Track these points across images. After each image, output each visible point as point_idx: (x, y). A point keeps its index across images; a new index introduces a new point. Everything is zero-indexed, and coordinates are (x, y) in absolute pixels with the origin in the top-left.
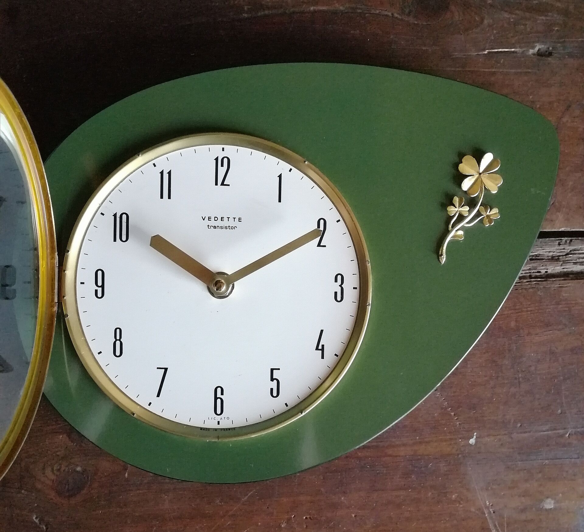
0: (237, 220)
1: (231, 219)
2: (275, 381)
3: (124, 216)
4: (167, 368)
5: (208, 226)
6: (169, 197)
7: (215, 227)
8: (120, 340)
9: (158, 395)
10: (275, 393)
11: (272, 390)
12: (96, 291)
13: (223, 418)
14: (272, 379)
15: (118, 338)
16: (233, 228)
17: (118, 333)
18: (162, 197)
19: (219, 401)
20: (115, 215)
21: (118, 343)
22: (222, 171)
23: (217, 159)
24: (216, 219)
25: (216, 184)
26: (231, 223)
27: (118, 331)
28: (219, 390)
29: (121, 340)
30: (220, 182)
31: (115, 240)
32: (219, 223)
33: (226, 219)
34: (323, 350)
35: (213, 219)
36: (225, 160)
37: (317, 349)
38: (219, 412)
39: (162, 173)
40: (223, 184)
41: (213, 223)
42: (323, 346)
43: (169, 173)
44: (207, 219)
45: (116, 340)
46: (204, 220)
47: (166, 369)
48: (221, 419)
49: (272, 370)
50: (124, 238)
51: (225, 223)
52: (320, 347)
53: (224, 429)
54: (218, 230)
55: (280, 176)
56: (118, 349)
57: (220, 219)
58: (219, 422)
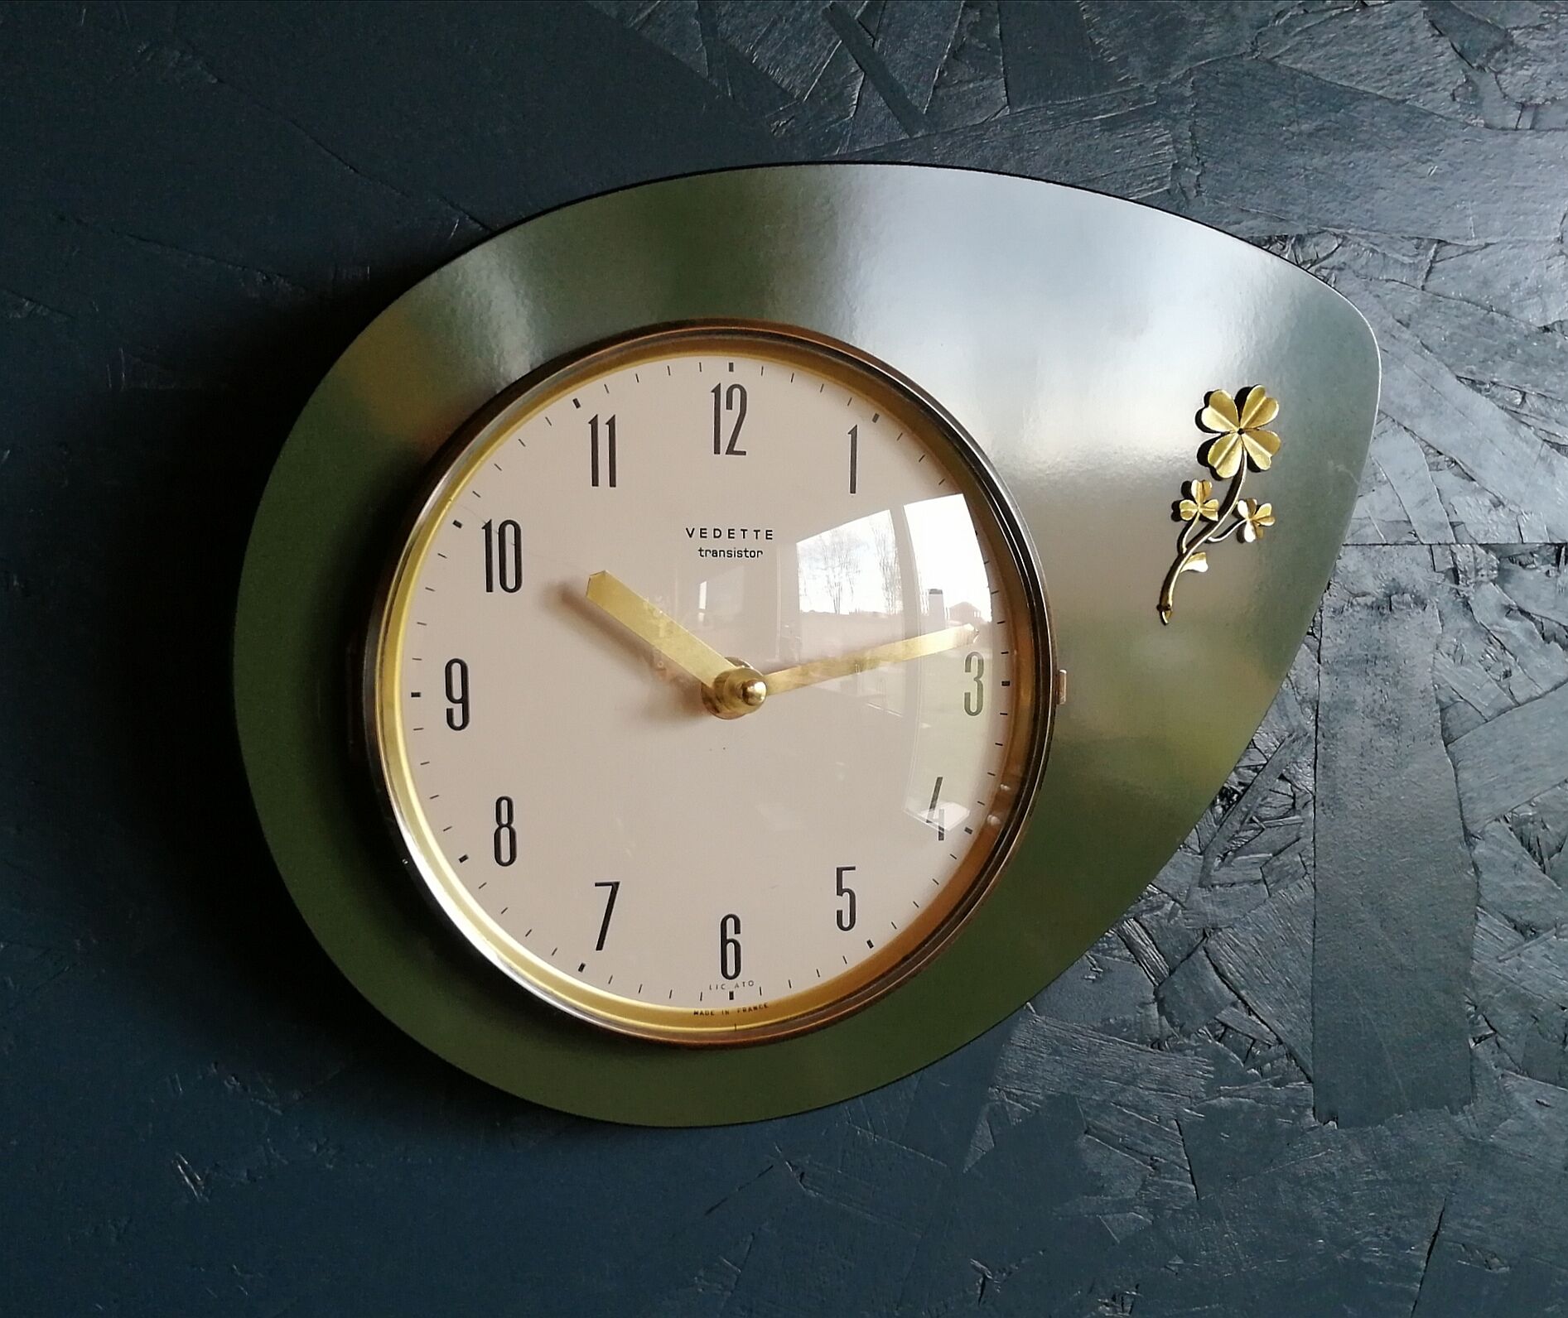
0: (762, 535)
1: (750, 534)
2: (846, 895)
3: (510, 529)
4: (617, 884)
5: (701, 550)
6: (613, 484)
7: (715, 553)
8: (508, 825)
9: (599, 948)
10: (846, 921)
11: (839, 914)
12: (450, 713)
13: (741, 985)
14: (840, 891)
15: (505, 821)
16: (754, 554)
17: (504, 809)
18: (595, 483)
19: (730, 947)
20: (488, 527)
21: (505, 832)
22: (729, 418)
24: (717, 534)
25: (717, 451)
26: (750, 543)
27: (504, 804)
28: (730, 923)
29: (512, 825)
30: (724, 447)
31: (489, 588)
32: (724, 544)
33: (738, 534)
34: (941, 820)
35: (710, 533)
36: (737, 393)
37: (930, 819)
38: (731, 971)
39: (594, 423)
40: (730, 451)
41: (710, 543)
42: (941, 812)
43: (611, 423)
44: (697, 533)
45: (501, 826)
46: (690, 536)
47: (615, 886)
48: (737, 986)
49: (840, 871)
50: (511, 584)
51: (738, 543)
52: (936, 816)
53: (744, 1010)
54: (721, 559)
55: (854, 432)
56: (506, 848)
57: (725, 534)
58: (731, 994)
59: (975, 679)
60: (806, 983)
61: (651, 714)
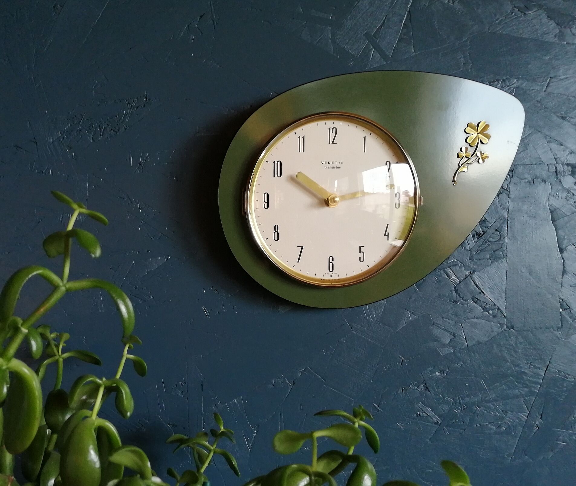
0: (341, 163)
1: (338, 163)
2: (362, 253)
3: (279, 163)
5: (325, 167)
6: (304, 151)
7: (328, 168)
8: (277, 231)
9: (298, 262)
10: (362, 260)
11: (360, 258)
12: (264, 205)
13: (333, 274)
14: (360, 252)
15: (276, 231)
16: (338, 168)
17: (276, 228)
18: (299, 151)
19: (331, 264)
20: (274, 162)
21: (276, 233)
22: (333, 136)
23: (330, 129)
24: (329, 163)
25: (329, 143)
26: (338, 165)
27: (276, 226)
28: (331, 258)
30: (331, 142)
31: (274, 176)
32: (331, 165)
33: (334, 163)
34: (388, 235)
35: (327, 163)
36: (334, 129)
37: (385, 235)
38: (331, 270)
39: (299, 137)
40: (333, 143)
41: (327, 165)
42: (388, 233)
43: (304, 138)
44: (324, 163)
45: (275, 232)
46: (322, 163)
47: (302, 247)
48: (332, 274)
49: (360, 247)
50: (279, 175)
51: (334, 165)
52: (387, 234)
53: (334, 280)
54: (330, 169)
55: (365, 138)
56: (276, 237)
57: (331, 163)
58: (331, 276)
59: (398, 199)
60: (350, 274)
61: (312, 206)
